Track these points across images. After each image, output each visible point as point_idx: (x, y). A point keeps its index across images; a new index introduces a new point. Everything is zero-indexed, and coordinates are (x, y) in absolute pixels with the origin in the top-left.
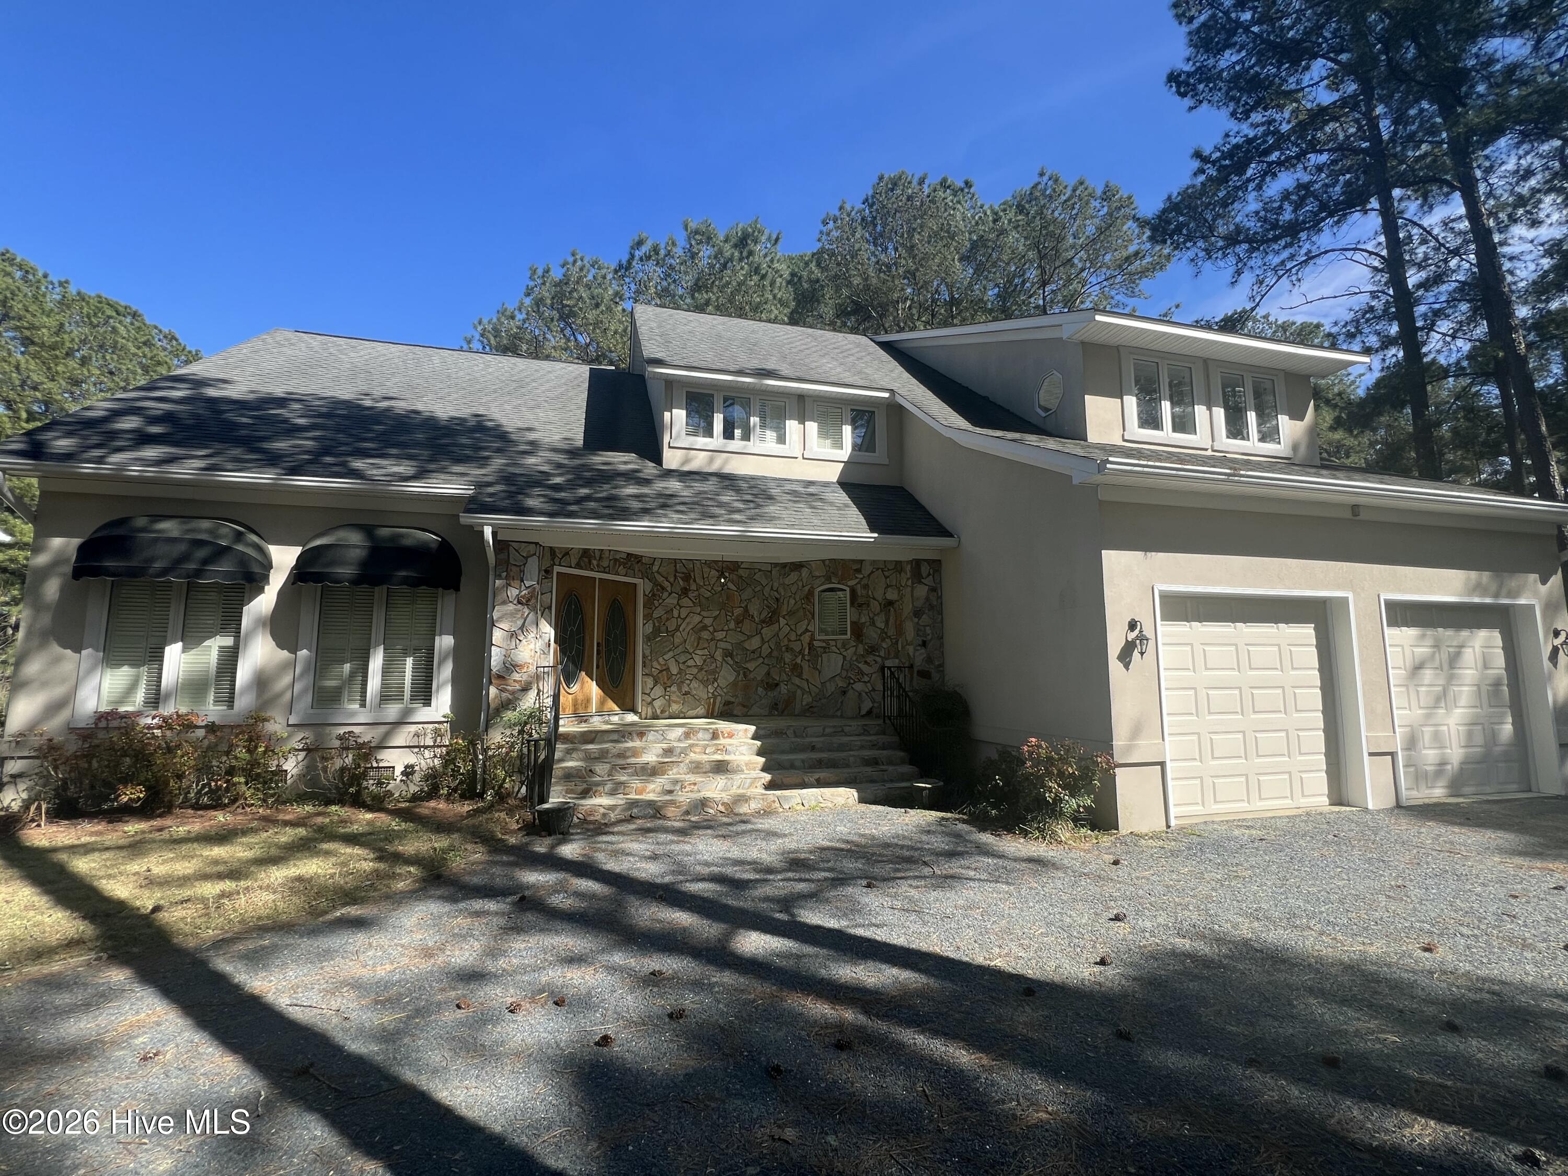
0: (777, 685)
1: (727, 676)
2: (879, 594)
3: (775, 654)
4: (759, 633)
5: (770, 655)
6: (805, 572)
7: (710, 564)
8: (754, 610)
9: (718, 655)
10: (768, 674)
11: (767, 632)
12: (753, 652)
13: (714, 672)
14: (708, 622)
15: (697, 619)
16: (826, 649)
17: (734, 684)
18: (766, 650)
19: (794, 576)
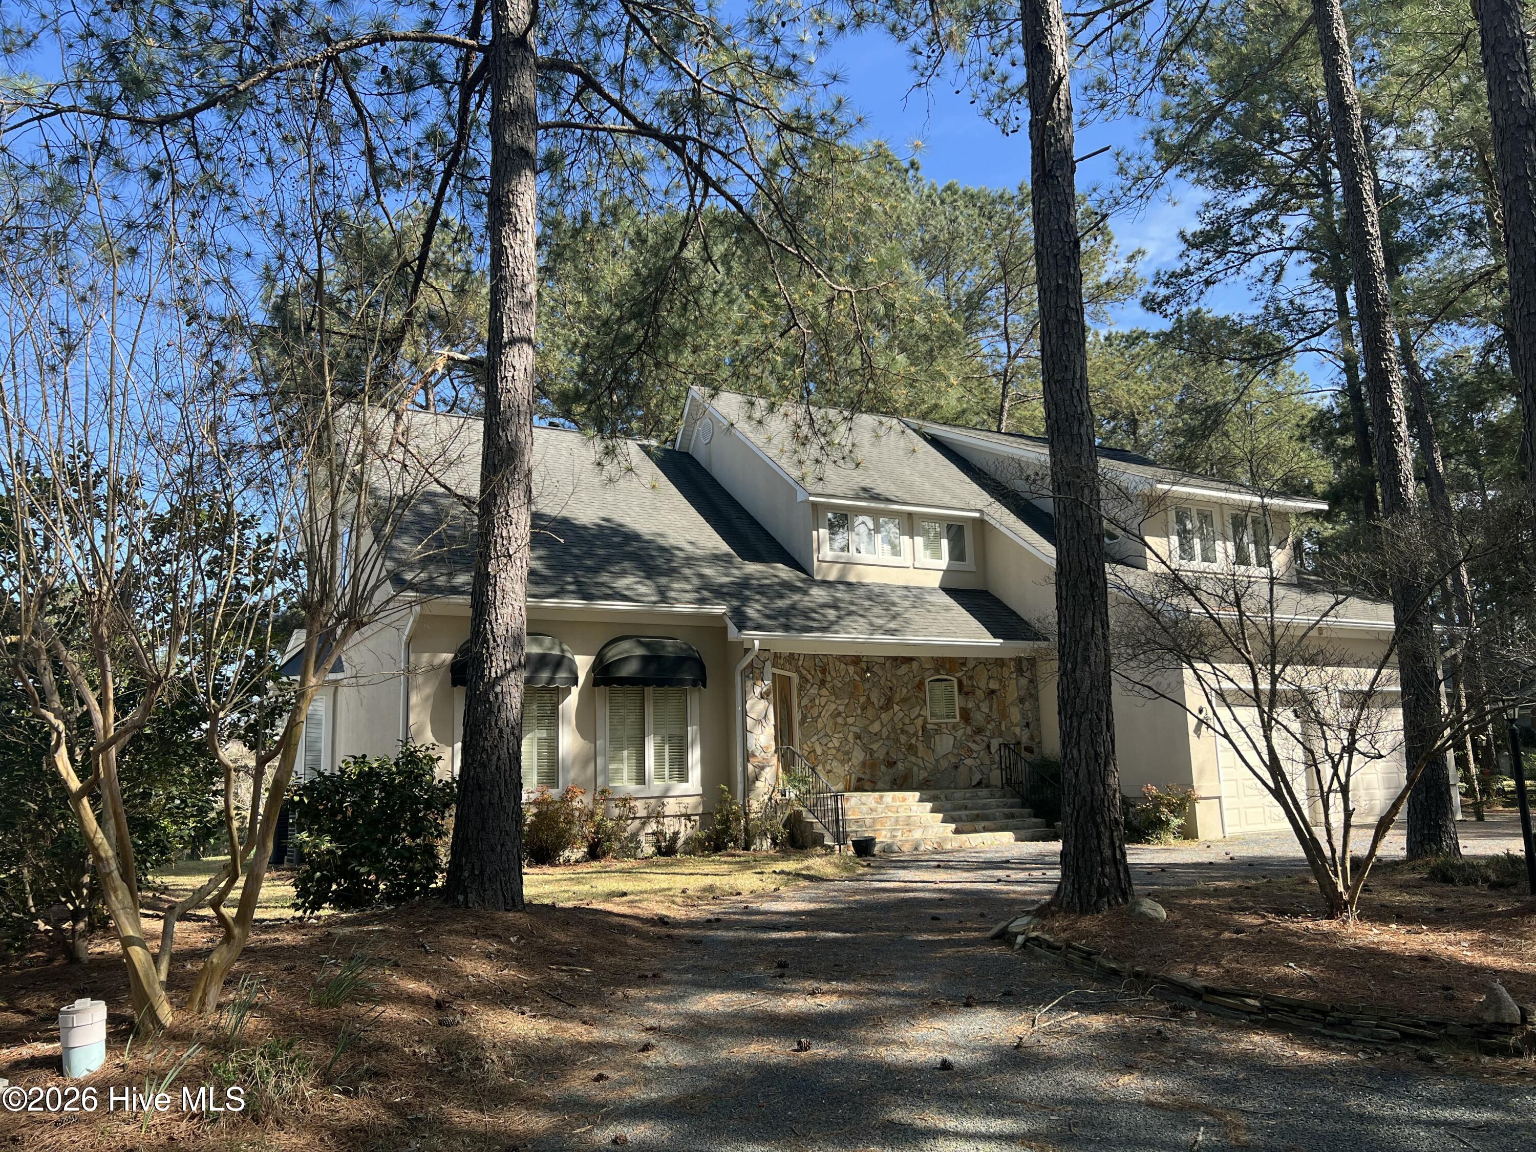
0: (896, 763)
1: (858, 756)
2: (983, 685)
3: (893, 736)
4: (879, 718)
5: (888, 737)
6: (915, 665)
7: (841, 658)
8: (874, 699)
9: (851, 737)
10: (888, 753)
11: (885, 717)
12: (876, 735)
13: (847, 753)
14: (841, 708)
15: (833, 706)
16: (938, 731)
17: (864, 764)
18: (885, 733)
19: (904, 669)
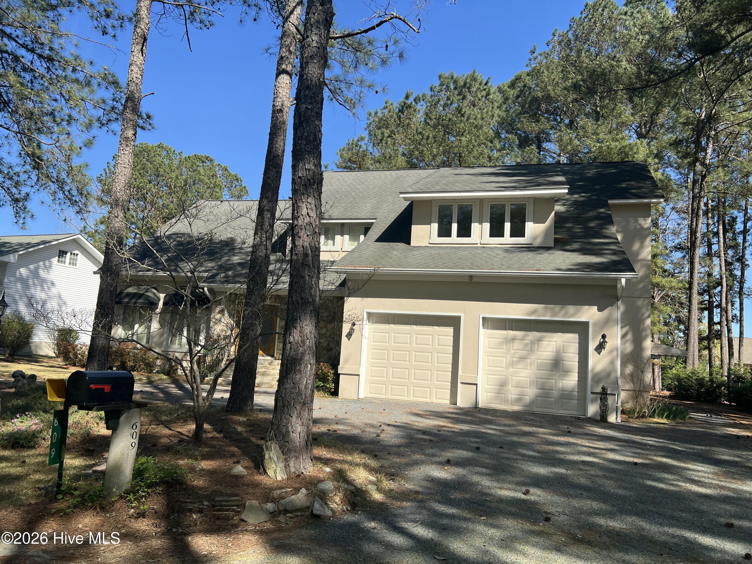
0: (332, 350)
3: (332, 336)
4: (326, 327)
5: (329, 337)
10: (328, 344)
11: (330, 326)
12: (323, 335)
18: (328, 334)
